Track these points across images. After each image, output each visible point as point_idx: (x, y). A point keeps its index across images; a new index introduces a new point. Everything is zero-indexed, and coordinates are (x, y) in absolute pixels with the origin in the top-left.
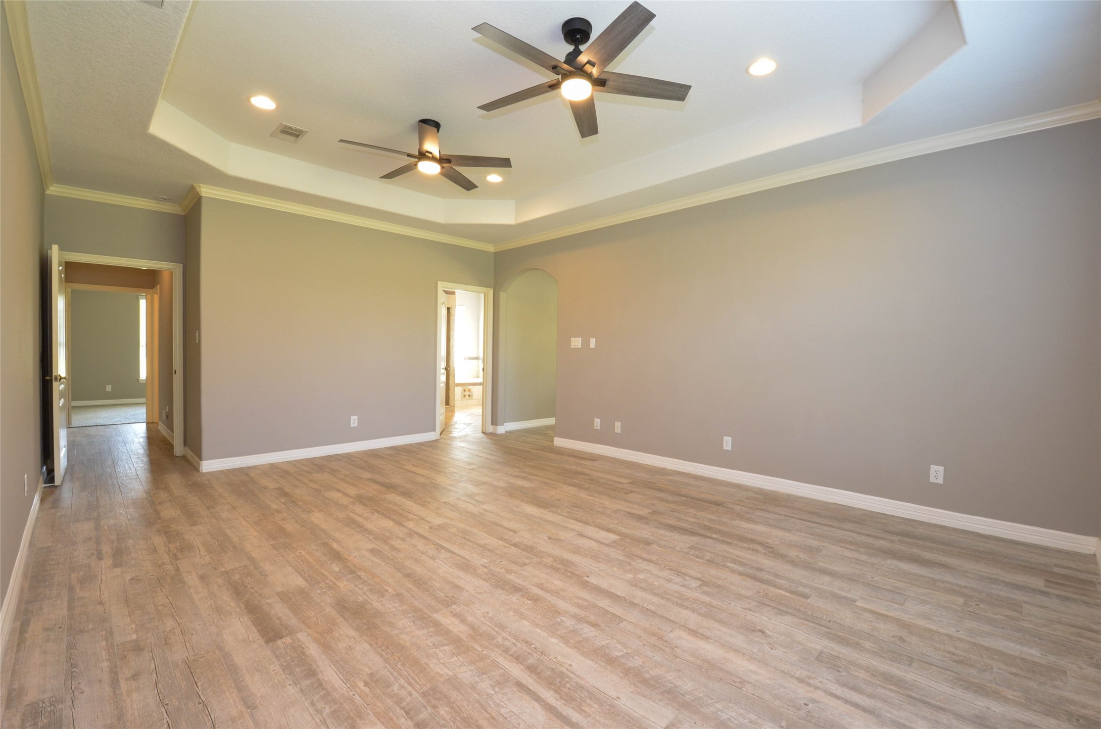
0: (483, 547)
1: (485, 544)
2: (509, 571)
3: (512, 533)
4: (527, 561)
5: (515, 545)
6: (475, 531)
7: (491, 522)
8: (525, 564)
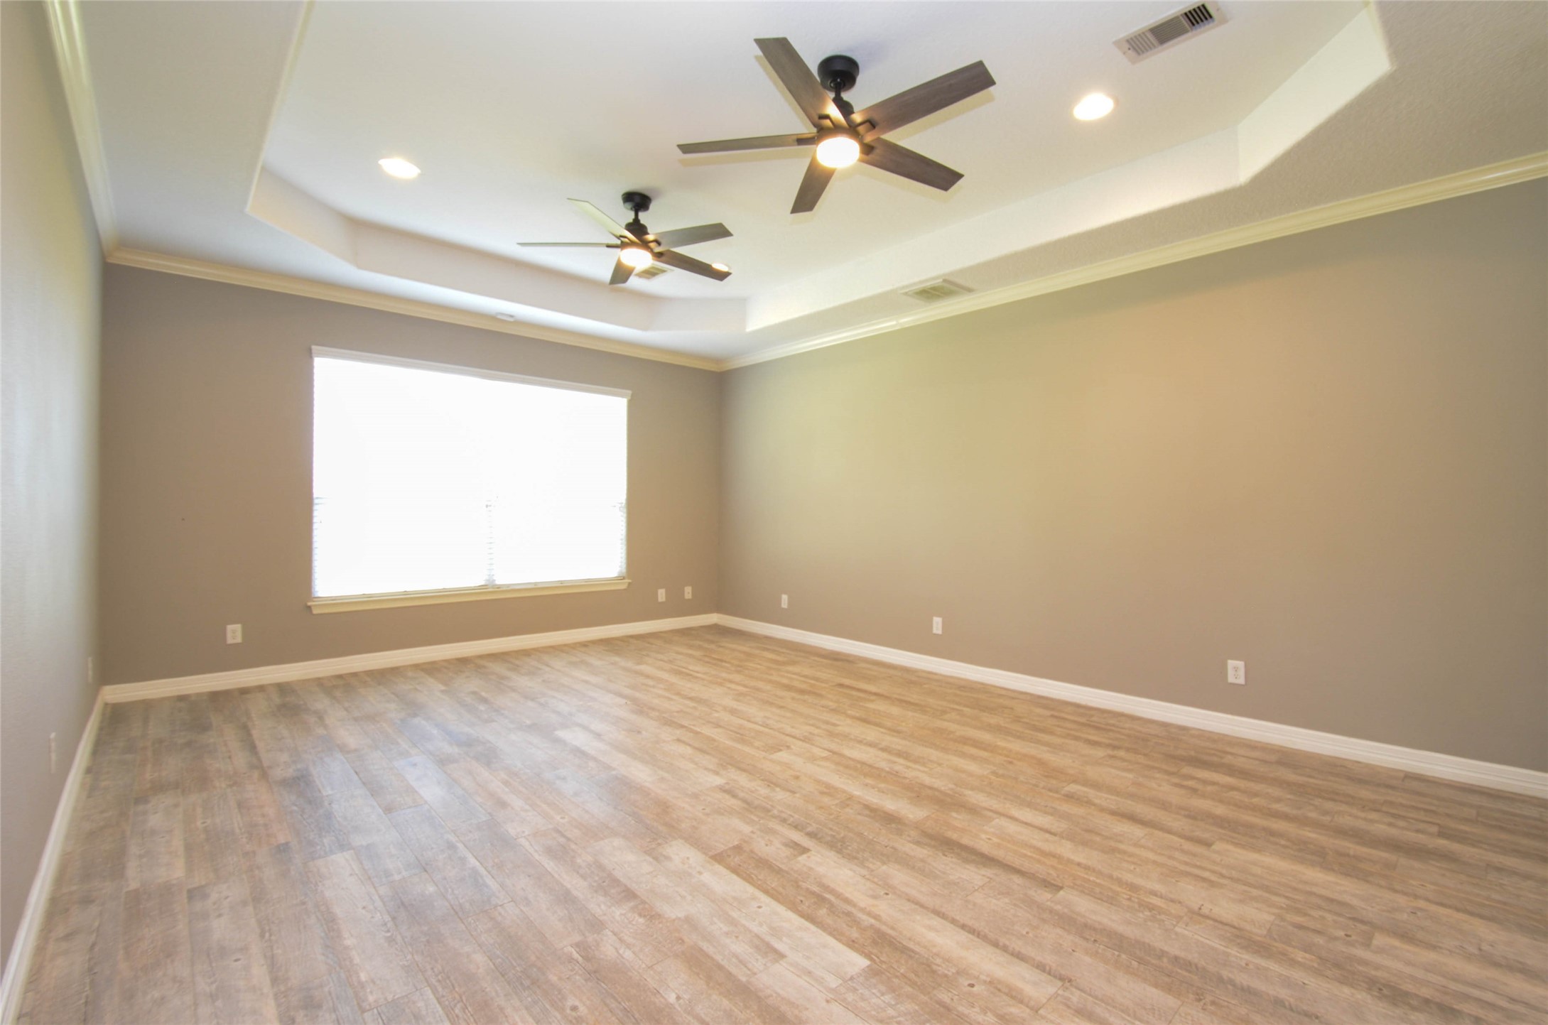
0: (718, 726)
1: (715, 728)
2: (695, 708)
3: (683, 738)
4: (675, 714)
5: (683, 727)
6: (729, 743)
7: (708, 754)
8: (678, 712)
